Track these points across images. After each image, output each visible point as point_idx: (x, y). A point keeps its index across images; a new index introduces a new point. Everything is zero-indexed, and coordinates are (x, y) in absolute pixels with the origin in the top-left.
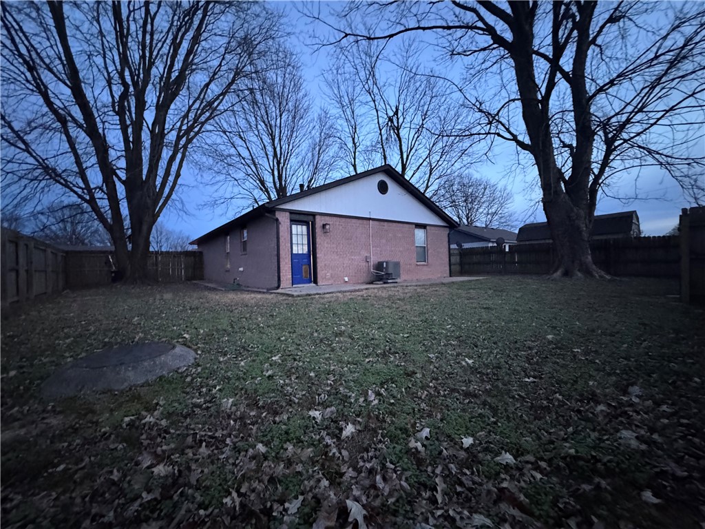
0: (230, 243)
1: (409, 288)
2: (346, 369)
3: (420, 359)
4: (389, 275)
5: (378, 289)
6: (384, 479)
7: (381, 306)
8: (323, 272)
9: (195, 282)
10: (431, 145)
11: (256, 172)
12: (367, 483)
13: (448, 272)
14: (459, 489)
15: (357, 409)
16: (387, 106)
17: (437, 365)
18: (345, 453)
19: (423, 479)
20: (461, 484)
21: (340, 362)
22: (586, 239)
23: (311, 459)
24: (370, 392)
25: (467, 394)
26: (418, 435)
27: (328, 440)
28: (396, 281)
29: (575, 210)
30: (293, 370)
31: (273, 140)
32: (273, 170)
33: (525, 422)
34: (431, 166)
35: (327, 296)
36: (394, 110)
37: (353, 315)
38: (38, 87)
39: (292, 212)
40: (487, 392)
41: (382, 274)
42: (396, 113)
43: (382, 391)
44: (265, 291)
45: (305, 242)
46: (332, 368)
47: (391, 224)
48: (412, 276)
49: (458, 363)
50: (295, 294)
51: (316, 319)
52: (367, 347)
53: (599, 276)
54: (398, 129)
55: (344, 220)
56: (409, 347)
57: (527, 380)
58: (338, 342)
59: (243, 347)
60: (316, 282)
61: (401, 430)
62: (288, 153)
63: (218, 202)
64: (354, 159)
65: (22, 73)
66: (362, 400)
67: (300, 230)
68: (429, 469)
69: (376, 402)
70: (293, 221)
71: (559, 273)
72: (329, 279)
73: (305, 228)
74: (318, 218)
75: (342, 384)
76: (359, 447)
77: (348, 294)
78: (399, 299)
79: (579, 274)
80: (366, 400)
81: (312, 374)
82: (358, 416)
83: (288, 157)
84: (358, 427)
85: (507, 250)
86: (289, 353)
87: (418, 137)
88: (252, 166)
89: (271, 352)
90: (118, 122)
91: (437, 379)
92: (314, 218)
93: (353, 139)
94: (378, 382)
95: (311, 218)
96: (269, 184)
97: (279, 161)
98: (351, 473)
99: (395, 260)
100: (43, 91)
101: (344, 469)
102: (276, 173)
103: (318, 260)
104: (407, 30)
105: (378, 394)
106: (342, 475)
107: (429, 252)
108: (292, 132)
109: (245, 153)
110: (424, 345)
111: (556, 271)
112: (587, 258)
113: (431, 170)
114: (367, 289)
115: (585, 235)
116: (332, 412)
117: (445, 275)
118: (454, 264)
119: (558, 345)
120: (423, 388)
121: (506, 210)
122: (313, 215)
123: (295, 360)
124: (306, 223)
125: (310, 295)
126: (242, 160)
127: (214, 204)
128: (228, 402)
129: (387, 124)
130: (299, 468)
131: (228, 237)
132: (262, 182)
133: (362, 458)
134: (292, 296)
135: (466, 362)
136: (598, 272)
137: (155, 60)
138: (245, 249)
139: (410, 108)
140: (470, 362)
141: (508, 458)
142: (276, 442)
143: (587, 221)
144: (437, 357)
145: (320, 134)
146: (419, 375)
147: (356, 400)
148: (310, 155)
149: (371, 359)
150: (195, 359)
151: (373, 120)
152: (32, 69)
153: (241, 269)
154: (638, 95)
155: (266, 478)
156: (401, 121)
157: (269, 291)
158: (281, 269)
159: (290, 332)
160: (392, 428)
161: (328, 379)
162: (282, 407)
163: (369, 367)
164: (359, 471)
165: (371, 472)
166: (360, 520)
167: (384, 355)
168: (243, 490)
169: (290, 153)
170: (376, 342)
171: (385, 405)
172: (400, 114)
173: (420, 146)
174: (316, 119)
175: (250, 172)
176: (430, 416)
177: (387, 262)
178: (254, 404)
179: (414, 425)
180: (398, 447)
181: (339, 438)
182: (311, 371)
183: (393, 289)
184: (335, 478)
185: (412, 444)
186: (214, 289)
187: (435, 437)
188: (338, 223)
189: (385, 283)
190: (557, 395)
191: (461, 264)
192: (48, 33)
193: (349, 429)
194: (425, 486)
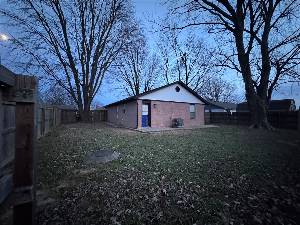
0: (119, 109)
1: (186, 130)
2: (162, 162)
3: (184, 161)
4: (179, 124)
5: (174, 130)
6: (171, 187)
7: (174, 139)
8: (153, 122)
9: (105, 122)
10: (200, 67)
11: (127, 78)
12: (167, 188)
13: (204, 123)
14: (186, 190)
15: (165, 173)
16: (181, 52)
17: (188, 163)
18: (162, 182)
19: (179, 188)
20: (187, 190)
21: (160, 160)
22: (265, 113)
23: (155, 182)
24: (169, 169)
25: (195, 172)
26: (179, 180)
27: (158, 179)
28: (182, 126)
29: (260, 100)
30: (148, 161)
31: (134, 66)
32: (134, 77)
33: (207, 180)
34: (199, 76)
35: (155, 133)
36: (184, 54)
37: (164, 143)
38: (58, 54)
39: (143, 100)
40: (201, 172)
41: (176, 123)
42: (185, 55)
43: (172, 169)
44: (132, 129)
45: (147, 111)
46: (158, 161)
47: (180, 104)
48: (188, 125)
49: (195, 163)
50: (143, 131)
51: (152, 144)
52: (168, 155)
53: (270, 129)
54: (185, 61)
55: (162, 102)
56: (181, 157)
57: (214, 170)
58: (160, 153)
59: (132, 153)
60: (150, 126)
61: (175, 178)
62: (140, 70)
63: (112, 90)
64: (167, 74)
65: (54, 50)
66: (166, 171)
67: (145, 107)
68: (180, 186)
69: (170, 172)
70: (143, 103)
71: (252, 127)
72: (155, 125)
73: (147, 106)
74: (152, 102)
75: (161, 166)
76: (165, 181)
77: (162, 132)
78: (182, 136)
79: (261, 128)
80: (167, 171)
81: (153, 163)
82: (165, 175)
83: (140, 72)
84: (165, 177)
85: (231, 114)
86: (145, 156)
87: (194, 64)
88: (126, 76)
89: (140, 155)
90: (81, 63)
91: (187, 167)
92: (151, 102)
93: (167, 65)
94: (171, 167)
95: (149, 102)
96: (132, 83)
97: (136, 74)
98: (164, 186)
99: (182, 118)
100: (59, 56)
101: (162, 185)
102: (135, 79)
103: (151, 118)
104: (189, 25)
105: (171, 170)
106: (162, 186)
107: (196, 114)
108: (142, 62)
109: (123, 71)
110: (186, 156)
111: (251, 125)
112: (265, 121)
113: (199, 78)
114: (170, 130)
115: (265, 111)
116: (159, 173)
117: (203, 124)
118: (208, 119)
119: (230, 160)
120: (183, 169)
121: (234, 94)
122: (150, 101)
123: (148, 158)
124: (148, 104)
125: (148, 132)
126: (122, 74)
127: (111, 91)
128: (133, 168)
129: (181, 59)
130: (153, 183)
131: (118, 106)
132: (129, 82)
133: (166, 183)
134: (142, 132)
135: (198, 163)
136: (270, 127)
137: (94, 41)
138: (124, 112)
139: (191, 52)
140: (199, 163)
141: (199, 186)
142: (147, 178)
143: (266, 105)
144: (189, 161)
145: (153, 63)
146: (182, 166)
147: (165, 171)
148: (148, 71)
149: (170, 160)
150: (119, 155)
151: (175, 58)
152: (56, 48)
153: (123, 119)
154: (295, 47)
155: (147, 184)
156: (187, 57)
157: (133, 129)
158: (138, 121)
159: (144, 148)
160: (173, 178)
161: (157, 165)
162: (146, 171)
163: (169, 162)
164: (165, 185)
165: (168, 186)
166: (165, 192)
167: (173, 159)
168: (143, 186)
169: (140, 71)
170: (171, 154)
171: (172, 173)
172: (186, 55)
173: (195, 68)
174: (151, 57)
175: (125, 78)
176: (183, 176)
177: (178, 119)
178: (140, 170)
179: (178, 178)
180: (174, 182)
181: (161, 179)
182: (153, 162)
183: (180, 131)
184: (160, 186)
185: (177, 181)
186: (113, 127)
187: (184, 180)
188: (159, 104)
189: (177, 127)
190: (220, 175)
191: (211, 119)
192: (59, 32)
193: (163, 177)
194: (179, 190)
